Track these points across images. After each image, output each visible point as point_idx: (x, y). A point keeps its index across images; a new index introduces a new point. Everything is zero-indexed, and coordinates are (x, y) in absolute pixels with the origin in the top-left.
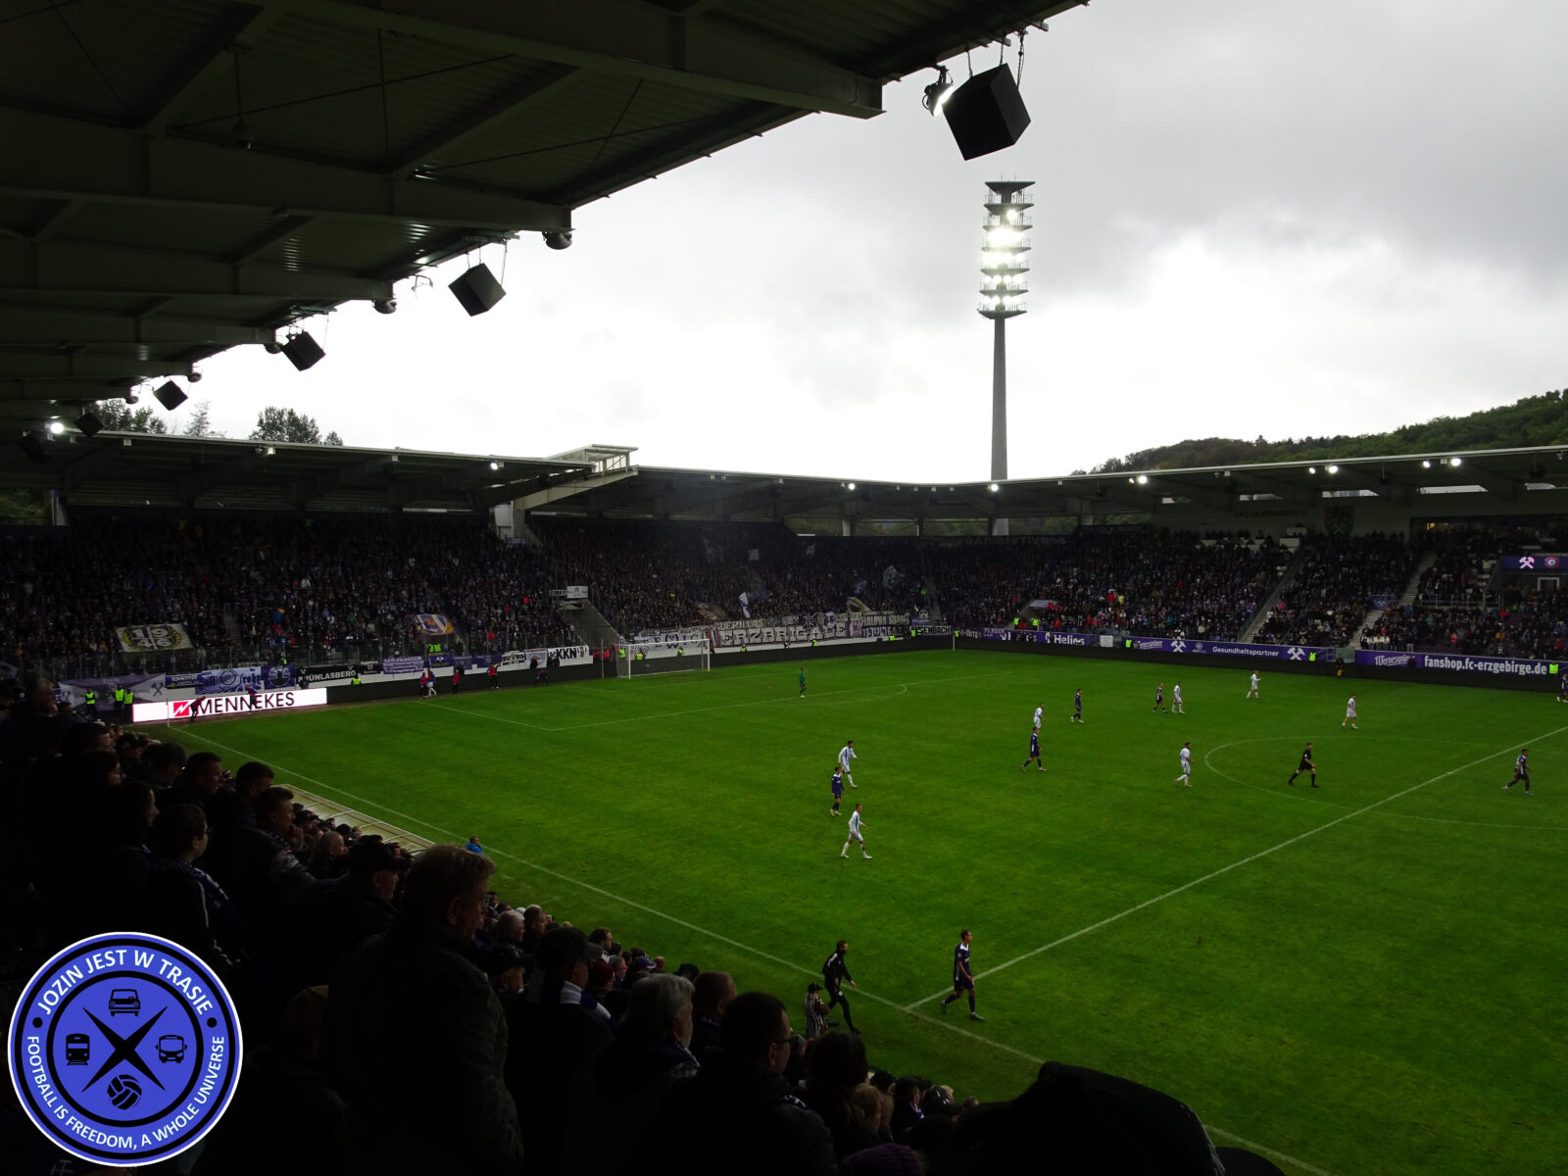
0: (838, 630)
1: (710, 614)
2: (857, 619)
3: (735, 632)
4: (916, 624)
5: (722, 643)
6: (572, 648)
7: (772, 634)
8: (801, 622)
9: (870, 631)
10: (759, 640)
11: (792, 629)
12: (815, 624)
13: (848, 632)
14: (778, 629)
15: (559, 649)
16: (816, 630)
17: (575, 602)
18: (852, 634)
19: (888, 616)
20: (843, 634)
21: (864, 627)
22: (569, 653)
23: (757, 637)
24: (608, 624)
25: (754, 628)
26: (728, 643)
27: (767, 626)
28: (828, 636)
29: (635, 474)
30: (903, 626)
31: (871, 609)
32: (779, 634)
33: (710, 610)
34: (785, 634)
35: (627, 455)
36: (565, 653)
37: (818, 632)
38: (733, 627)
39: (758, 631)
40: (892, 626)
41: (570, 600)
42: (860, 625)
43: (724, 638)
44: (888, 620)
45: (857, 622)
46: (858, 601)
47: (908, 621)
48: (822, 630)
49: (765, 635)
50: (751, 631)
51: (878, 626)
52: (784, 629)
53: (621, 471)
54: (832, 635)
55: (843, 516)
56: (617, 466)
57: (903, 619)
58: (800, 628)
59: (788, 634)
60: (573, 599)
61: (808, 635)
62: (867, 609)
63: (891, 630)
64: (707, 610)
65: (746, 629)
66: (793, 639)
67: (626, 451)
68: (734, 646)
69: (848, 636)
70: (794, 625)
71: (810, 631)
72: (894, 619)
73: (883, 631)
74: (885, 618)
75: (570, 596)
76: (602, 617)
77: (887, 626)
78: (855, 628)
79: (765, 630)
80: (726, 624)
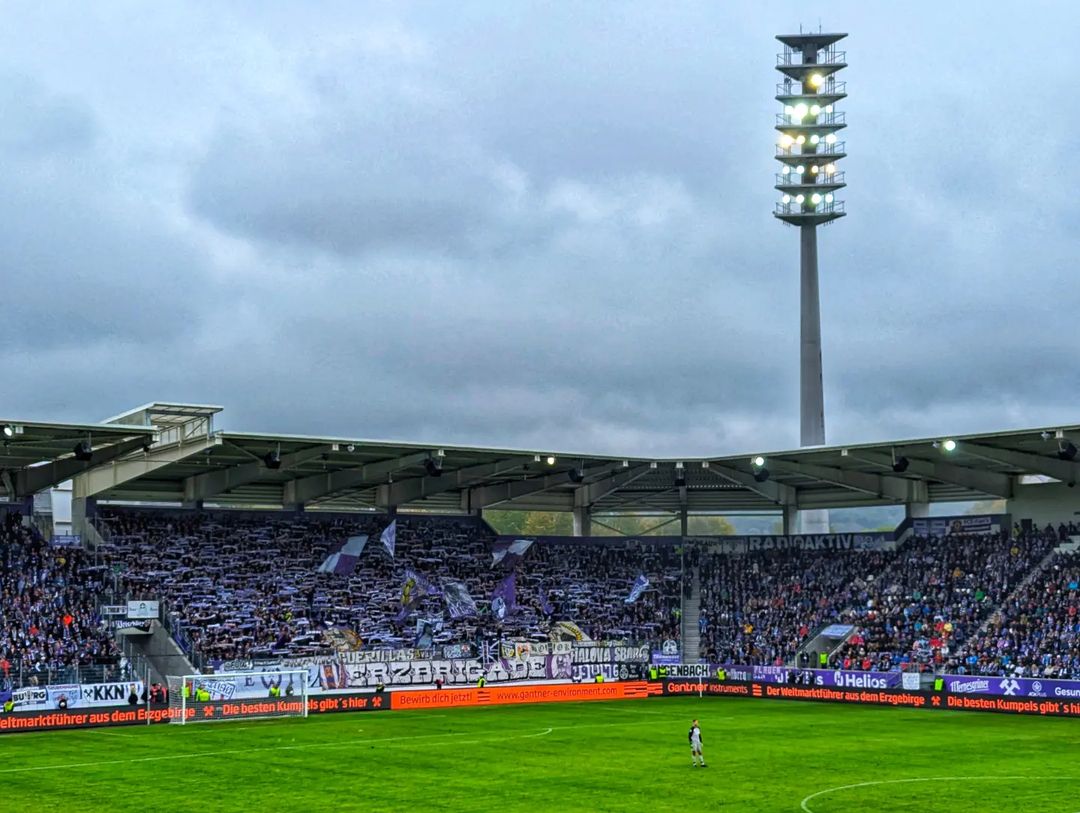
0: (533, 666)
1: (339, 641)
2: (563, 651)
3: (369, 667)
4: (659, 661)
5: (349, 682)
6: (119, 685)
7: (428, 671)
8: (475, 652)
9: (584, 670)
10: (407, 679)
11: (460, 665)
12: (496, 657)
13: (549, 671)
14: (437, 664)
15: (98, 685)
16: (498, 666)
17: (137, 623)
18: (555, 672)
19: (613, 648)
20: (541, 673)
21: (574, 664)
22: (113, 692)
23: (403, 674)
24: (181, 653)
25: (400, 660)
26: (359, 682)
27: (421, 659)
28: (516, 675)
29: (219, 442)
30: (638, 664)
31: (592, 638)
32: (438, 671)
33: (342, 636)
34: (448, 671)
35: (208, 416)
36: (108, 692)
37: (500, 668)
38: (367, 659)
39: (405, 666)
40: (620, 663)
41: (130, 620)
42: (568, 661)
43: (352, 675)
44: (613, 655)
45: (564, 656)
46: (576, 627)
47: (646, 657)
48: (506, 666)
49: (418, 672)
50: (394, 666)
51: (596, 663)
52: (447, 665)
53: (202, 440)
54: (523, 673)
55: (573, 508)
56: (198, 433)
57: (639, 654)
58: (473, 663)
59: (454, 671)
60: (135, 620)
61: (485, 673)
62: (586, 638)
63: (619, 668)
64: (336, 636)
65: (387, 664)
66: (460, 678)
67: (209, 411)
68: (367, 686)
69: (551, 677)
70: (464, 658)
71: (488, 667)
72: (625, 654)
73: (606, 670)
74: (608, 651)
75: (131, 615)
76: (174, 643)
77: (612, 663)
78: (560, 665)
79: (417, 666)
80: (356, 656)
